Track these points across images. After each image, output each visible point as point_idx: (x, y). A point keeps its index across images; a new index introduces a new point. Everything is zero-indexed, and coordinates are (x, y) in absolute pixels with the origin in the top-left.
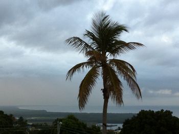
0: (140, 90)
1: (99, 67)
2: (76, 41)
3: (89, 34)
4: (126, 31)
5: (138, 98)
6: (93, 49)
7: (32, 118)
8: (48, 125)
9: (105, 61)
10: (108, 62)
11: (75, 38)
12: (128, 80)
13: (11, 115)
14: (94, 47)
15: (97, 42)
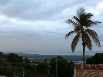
0: (100, 43)
1: (80, 33)
2: (70, 21)
3: (75, 17)
4: (93, 16)
5: (99, 47)
6: (77, 25)
7: (31, 58)
8: (41, 62)
9: (83, 30)
10: (85, 31)
11: (69, 20)
12: (94, 39)
13: (21, 57)
14: (78, 24)
15: (79, 21)
